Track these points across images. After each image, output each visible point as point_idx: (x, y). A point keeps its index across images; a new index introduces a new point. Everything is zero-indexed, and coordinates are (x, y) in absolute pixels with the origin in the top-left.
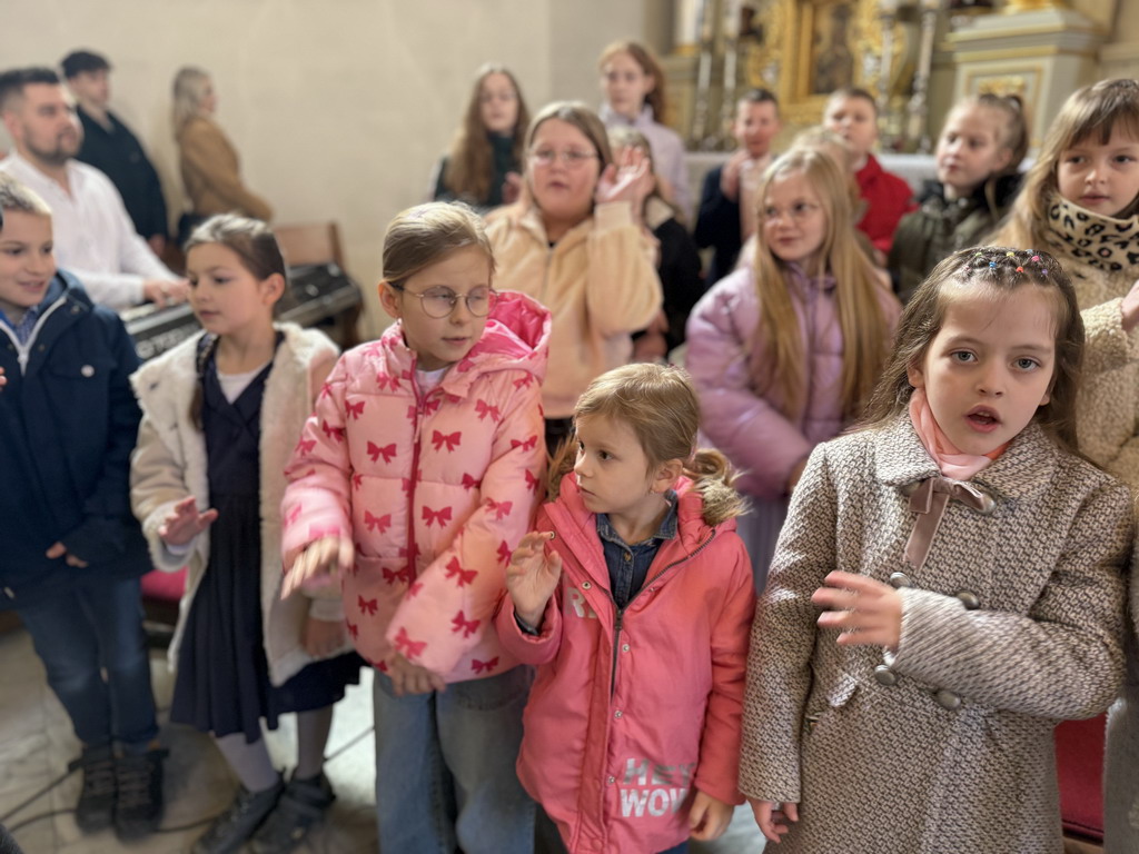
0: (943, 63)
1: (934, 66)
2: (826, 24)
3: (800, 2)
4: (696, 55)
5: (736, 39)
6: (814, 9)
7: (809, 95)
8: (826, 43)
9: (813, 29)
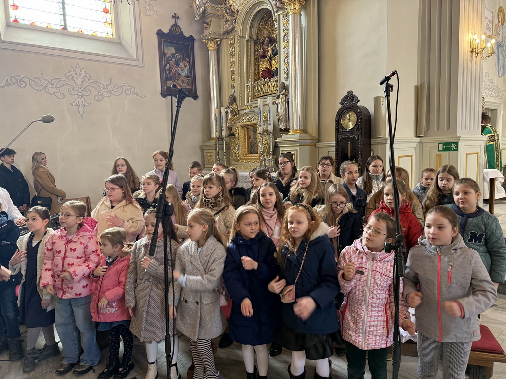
2: (251, 134)
3: (243, 127)
4: (216, 141)
5: (226, 137)
7: (248, 154)
8: (252, 139)
9: (248, 135)
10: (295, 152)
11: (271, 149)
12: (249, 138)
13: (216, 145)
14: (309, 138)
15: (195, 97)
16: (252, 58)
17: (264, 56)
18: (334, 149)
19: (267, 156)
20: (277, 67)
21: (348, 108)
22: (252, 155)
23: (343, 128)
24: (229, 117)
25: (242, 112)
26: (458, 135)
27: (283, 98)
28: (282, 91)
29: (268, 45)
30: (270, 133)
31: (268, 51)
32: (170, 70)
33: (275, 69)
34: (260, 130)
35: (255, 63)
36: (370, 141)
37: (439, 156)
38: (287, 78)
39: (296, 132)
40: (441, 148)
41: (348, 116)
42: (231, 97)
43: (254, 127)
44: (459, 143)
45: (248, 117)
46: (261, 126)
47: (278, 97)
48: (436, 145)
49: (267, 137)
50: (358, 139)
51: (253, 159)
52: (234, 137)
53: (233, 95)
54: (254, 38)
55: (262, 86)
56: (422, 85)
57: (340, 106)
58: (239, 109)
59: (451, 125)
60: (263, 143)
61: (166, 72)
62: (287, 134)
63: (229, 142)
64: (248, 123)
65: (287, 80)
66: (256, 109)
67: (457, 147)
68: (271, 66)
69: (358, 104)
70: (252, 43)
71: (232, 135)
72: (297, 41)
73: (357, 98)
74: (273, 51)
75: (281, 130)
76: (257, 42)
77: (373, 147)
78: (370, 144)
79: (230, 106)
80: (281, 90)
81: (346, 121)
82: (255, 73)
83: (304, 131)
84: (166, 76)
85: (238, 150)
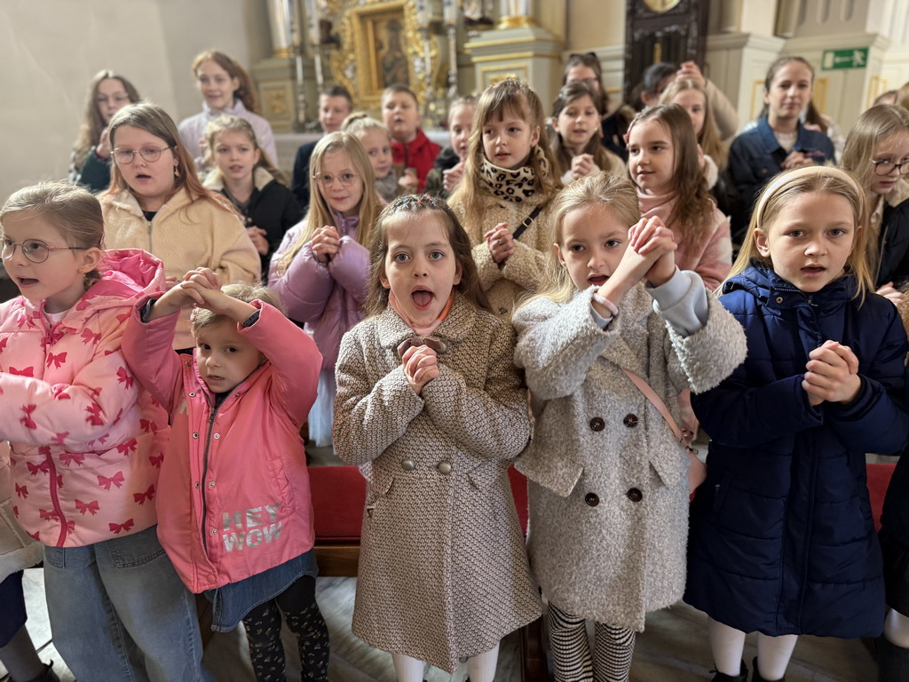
0: (465, 64)
1: (459, 66)
2: (384, 35)
3: (363, 17)
4: (293, 58)
6: (375, 24)
7: (380, 88)
8: (387, 49)
9: (376, 39)
10: (521, 74)
11: (453, 69)
12: (379, 46)
13: (293, 67)
14: (549, 37)
23: (647, 9)
26: (870, 30)
30: (450, 26)
34: (420, 19)
36: (706, 41)
37: (823, 82)
39: (515, 22)
40: (829, 64)
43: (394, 17)
44: (872, 49)
48: (819, 55)
50: (687, 37)
52: (339, 47)
59: (855, 7)
64: (378, 6)
67: (865, 59)
75: (470, 23)
78: (704, 49)
83: (535, 20)
85: (352, 78)
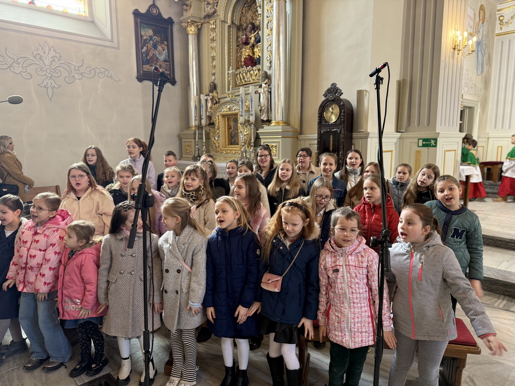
2: (232, 124)
3: (223, 116)
4: (195, 130)
5: (206, 126)
6: (228, 119)
7: (229, 145)
8: (232, 129)
9: (228, 125)
10: (277, 144)
11: (253, 140)
12: (229, 128)
13: (195, 134)
14: (291, 130)
15: (173, 83)
16: (234, 45)
17: (246, 43)
18: (316, 142)
19: (248, 147)
20: (260, 55)
21: (331, 101)
22: (233, 146)
23: (326, 122)
24: (209, 105)
25: (222, 101)
26: (437, 131)
27: (266, 87)
28: (264, 81)
29: (251, 32)
30: (252, 123)
31: (251, 38)
32: (147, 53)
33: (258, 57)
34: (241, 120)
35: (237, 50)
36: (352, 135)
37: (418, 152)
38: (270, 67)
39: (278, 123)
40: (421, 144)
41: (330, 109)
42: (212, 84)
43: (235, 117)
44: (438, 139)
45: (228, 106)
46: (242, 116)
47: (261, 86)
48: (416, 140)
49: (248, 127)
50: (340, 133)
51: (233, 150)
52: (214, 127)
53: (213, 83)
54: (236, 23)
55: (244, 74)
56: (404, 80)
57: (323, 98)
58: (219, 97)
59: (431, 121)
60: (244, 133)
61: (142, 56)
62: (269, 125)
63: (208, 131)
64: (229, 112)
65: (270, 69)
66: (237, 98)
67: (436, 143)
68: (254, 53)
69: (342, 97)
70: (234, 29)
71: (212, 124)
72: (281, 28)
73: (341, 90)
74: (256, 39)
75: (263, 121)
76: (239, 28)
77: (354, 141)
78: (351, 138)
79: (211, 94)
80: (263, 79)
81: (329, 114)
82: (237, 60)
83: (287, 123)
84: (142, 60)
85: (218, 140)
